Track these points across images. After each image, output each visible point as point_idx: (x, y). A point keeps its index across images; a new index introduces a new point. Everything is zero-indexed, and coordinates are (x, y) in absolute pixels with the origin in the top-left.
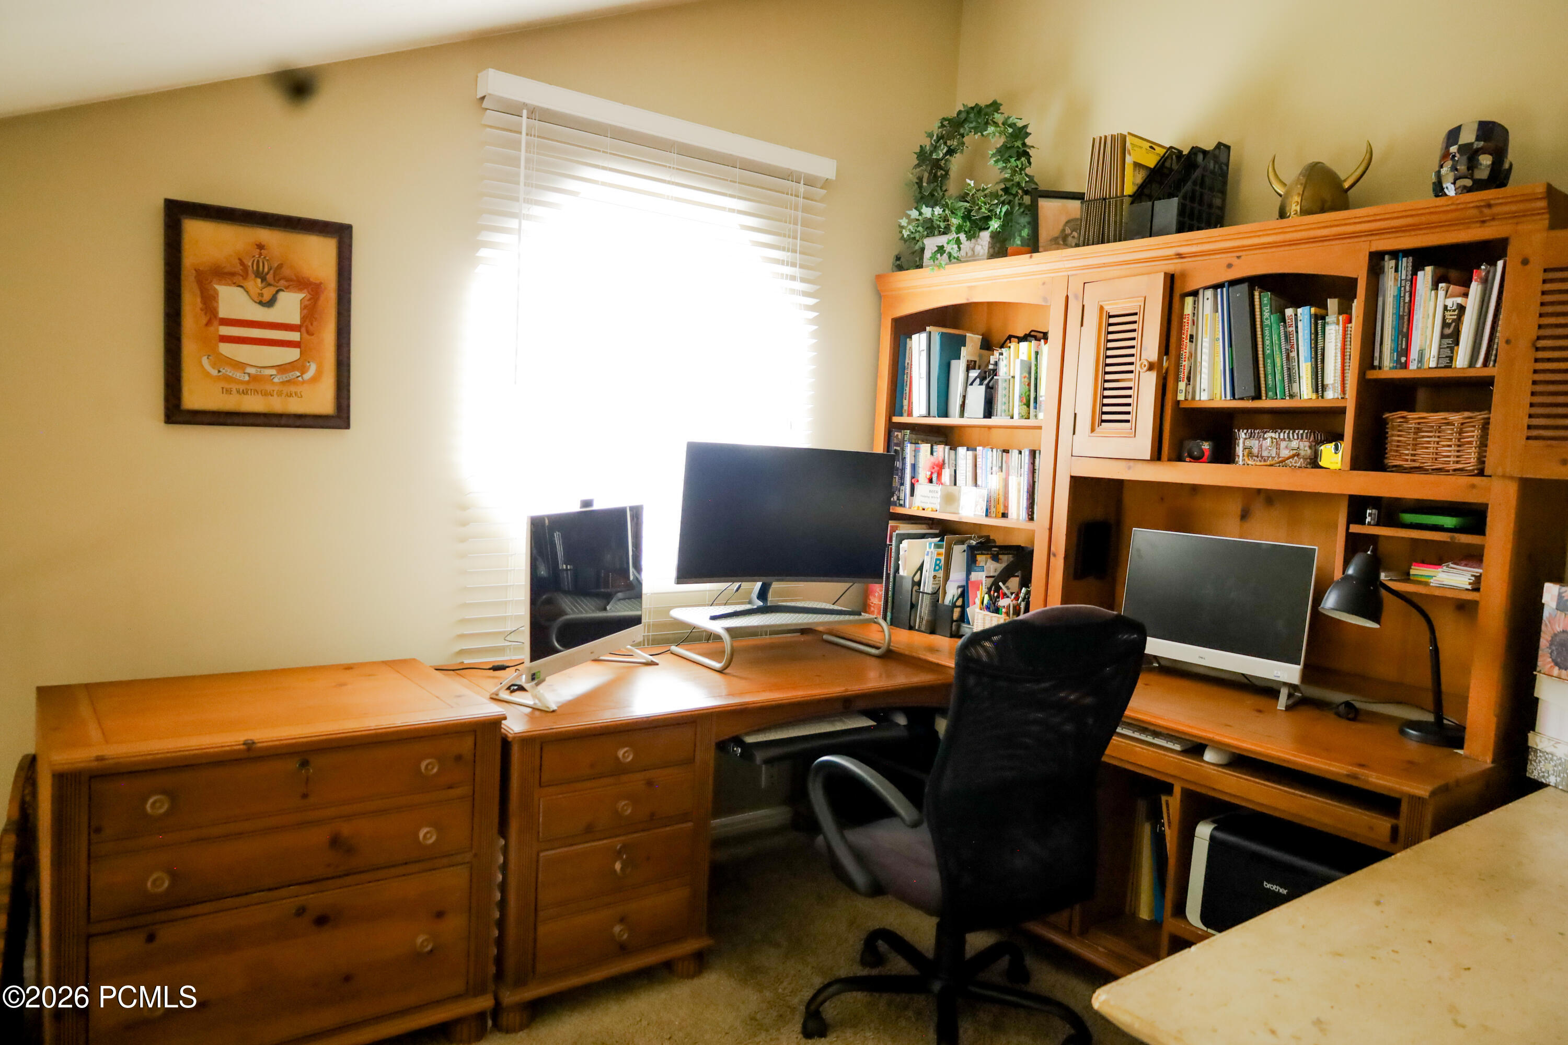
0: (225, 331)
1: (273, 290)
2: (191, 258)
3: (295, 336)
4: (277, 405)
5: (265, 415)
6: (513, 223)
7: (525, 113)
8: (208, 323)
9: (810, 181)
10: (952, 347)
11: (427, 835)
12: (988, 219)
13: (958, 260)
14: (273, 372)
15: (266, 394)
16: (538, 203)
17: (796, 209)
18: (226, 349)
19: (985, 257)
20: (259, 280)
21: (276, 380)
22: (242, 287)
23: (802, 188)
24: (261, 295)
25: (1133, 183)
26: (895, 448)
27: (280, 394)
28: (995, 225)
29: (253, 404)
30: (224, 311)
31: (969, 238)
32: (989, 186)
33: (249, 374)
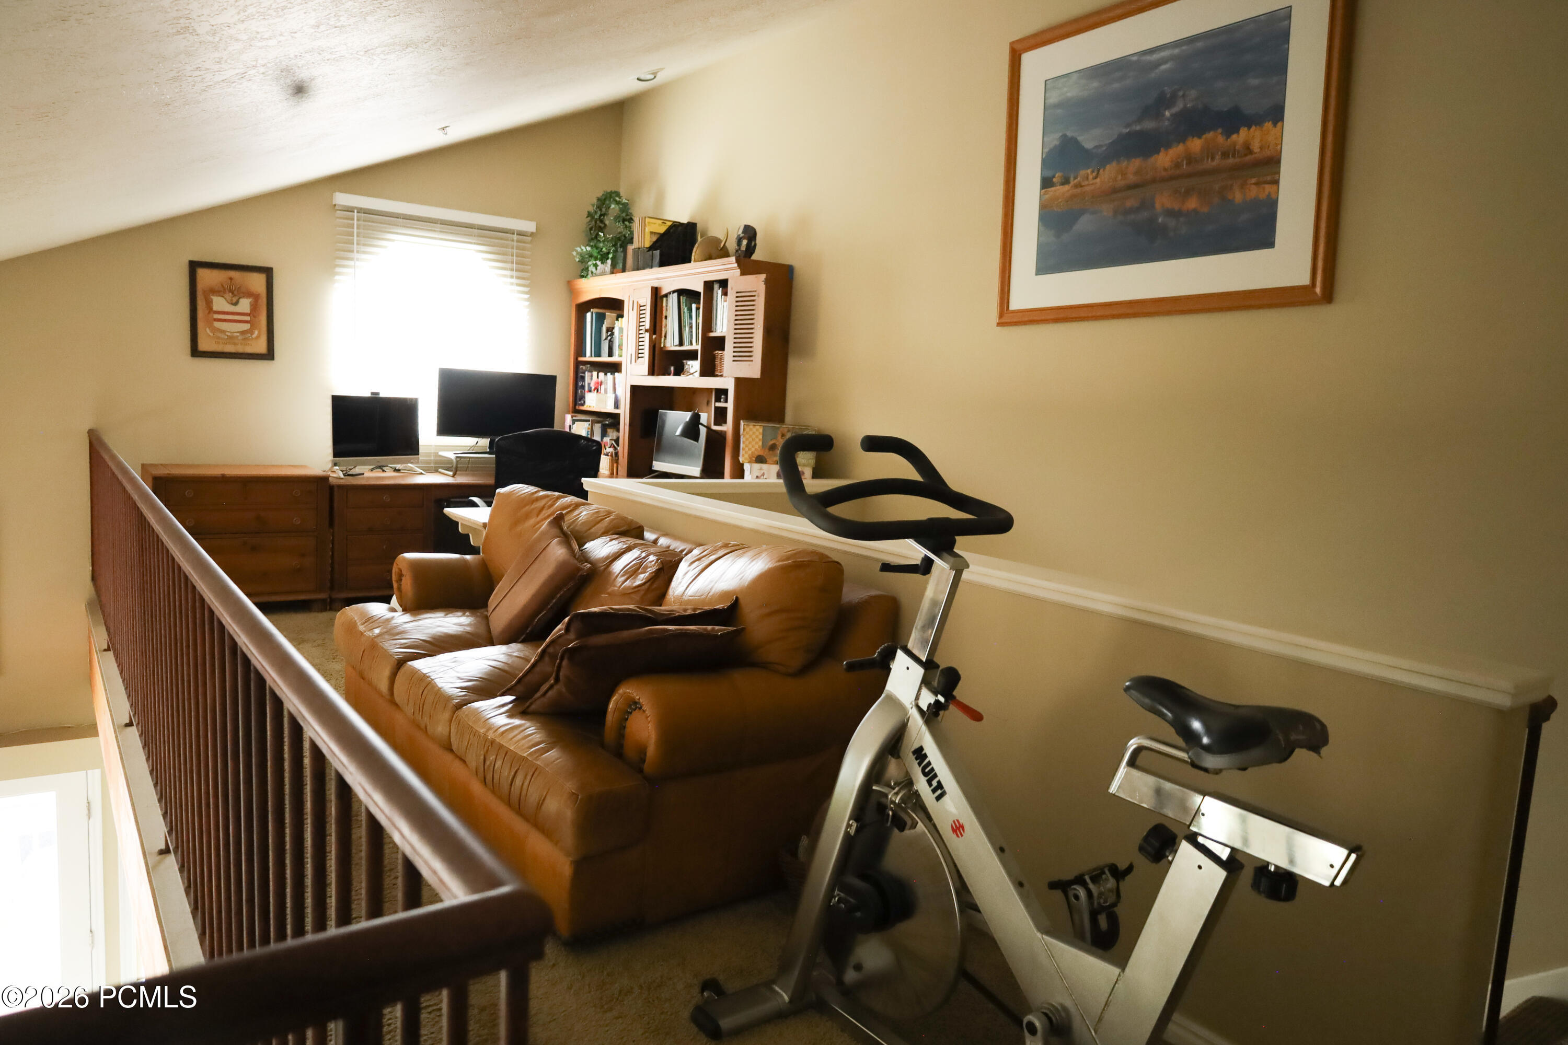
0: (216, 316)
1: (237, 298)
2: (200, 286)
3: (248, 318)
4: (240, 349)
5: (235, 354)
6: (351, 263)
7: (356, 211)
8: (209, 313)
9: (520, 234)
10: (600, 318)
11: (297, 521)
12: (608, 253)
13: (596, 275)
14: (238, 334)
15: (235, 344)
16: (364, 252)
17: (513, 248)
18: (217, 324)
19: (609, 272)
20: (231, 294)
21: (239, 338)
22: (223, 297)
23: (515, 237)
24: (232, 300)
25: (650, 241)
26: (581, 374)
27: (241, 344)
28: (610, 256)
29: (229, 348)
30: (216, 308)
31: (602, 263)
32: (611, 236)
33: (227, 336)
